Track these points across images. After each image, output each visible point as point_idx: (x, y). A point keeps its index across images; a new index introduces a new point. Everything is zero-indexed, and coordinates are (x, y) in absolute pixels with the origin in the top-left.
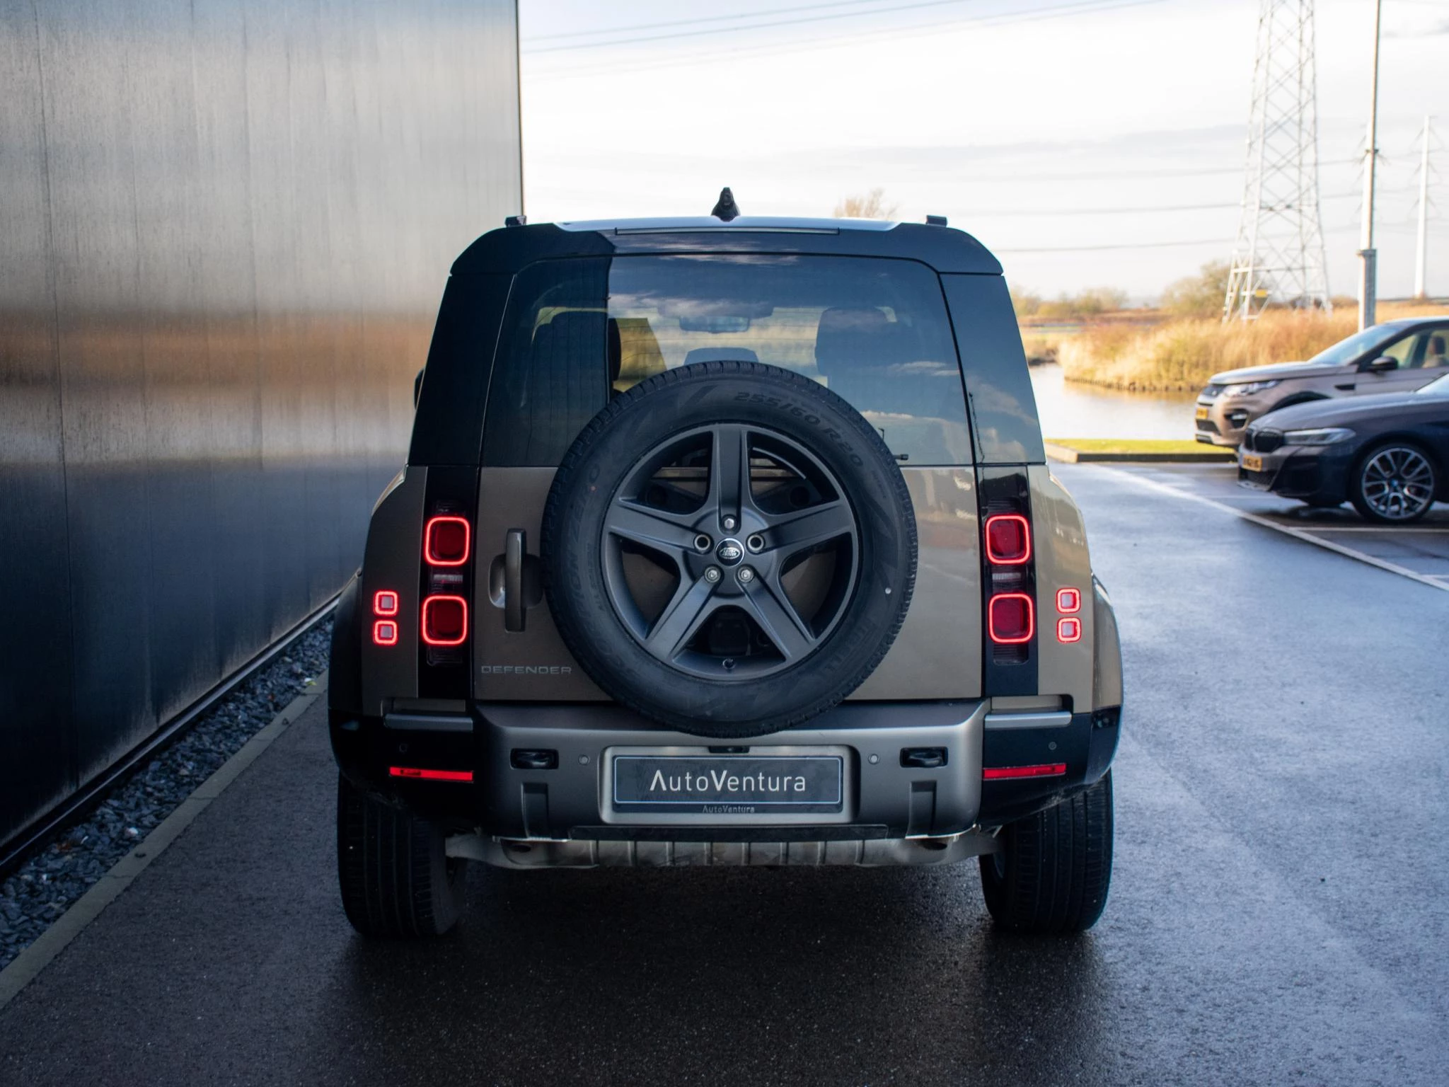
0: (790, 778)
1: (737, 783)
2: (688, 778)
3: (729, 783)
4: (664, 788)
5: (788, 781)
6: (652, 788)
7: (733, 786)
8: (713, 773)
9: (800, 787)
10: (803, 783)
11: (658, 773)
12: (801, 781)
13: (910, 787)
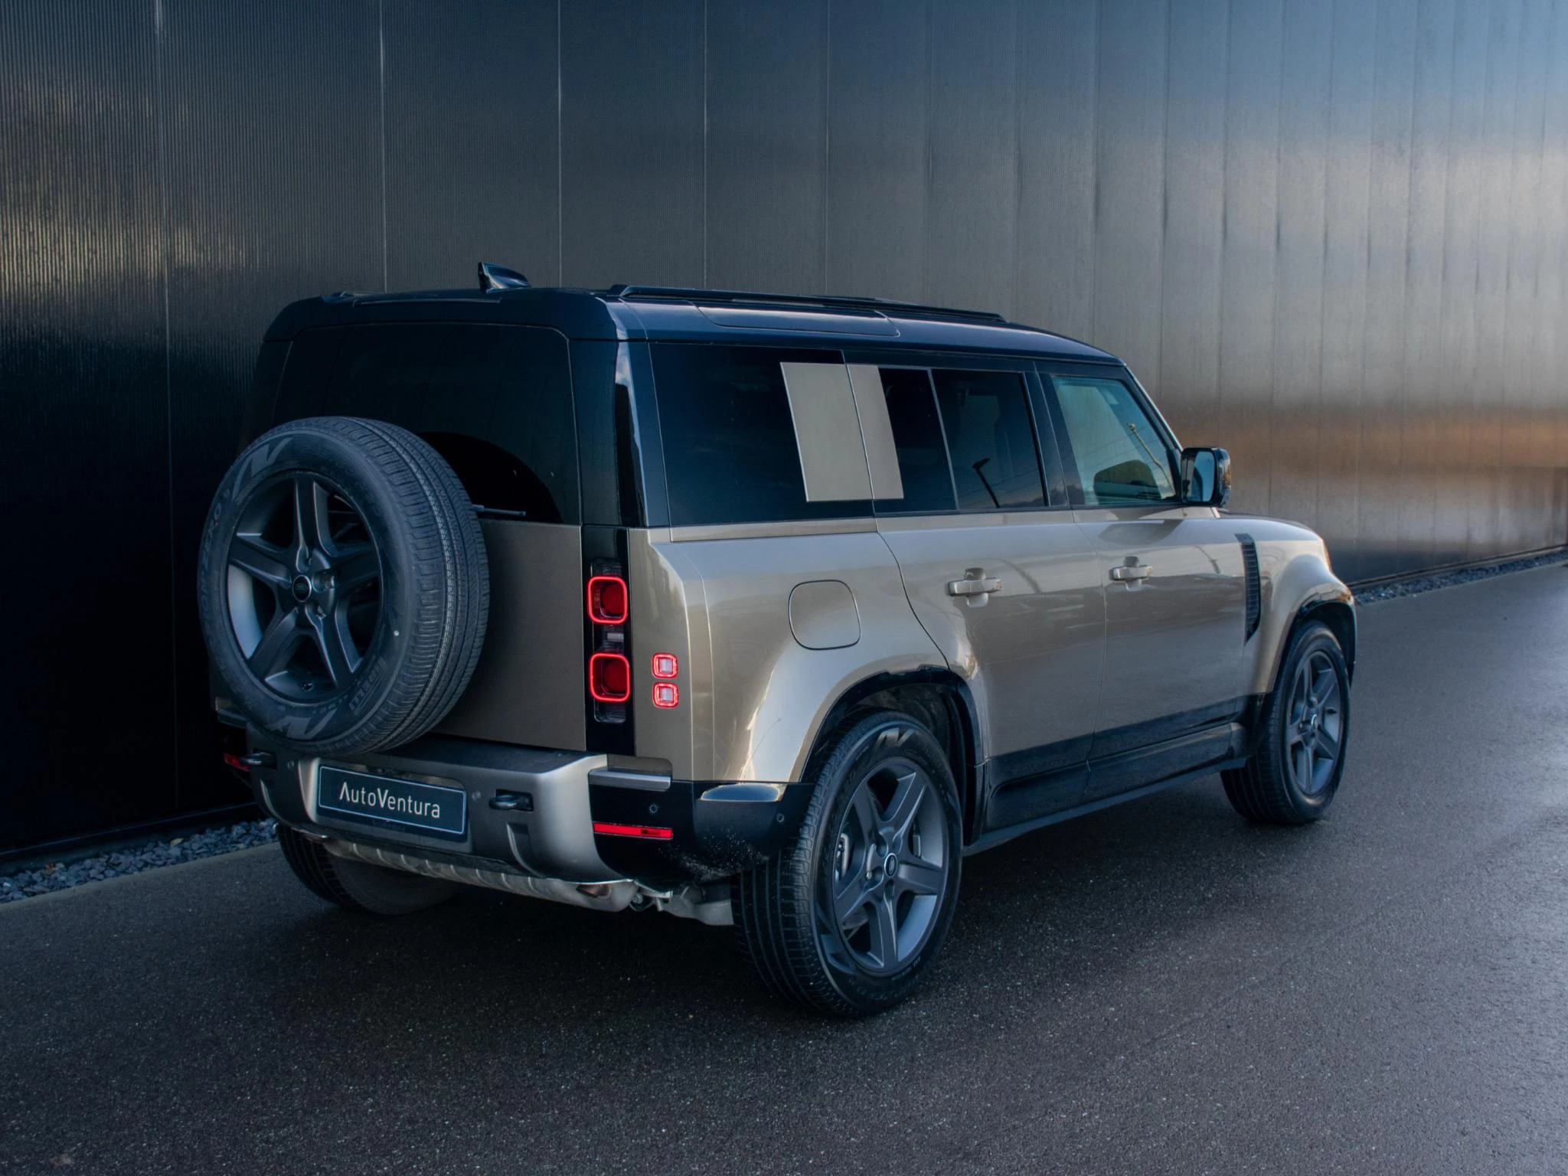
0: (429, 804)
1: (394, 803)
2: (363, 792)
3: (389, 802)
4: (348, 799)
5: (428, 806)
6: (341, 798)
7: (392, 805)
8: (379, 790)
9: (436, 813)
10: (438, 811)
11: (345, 785)
12: (436, 808)
13: (508, 828)
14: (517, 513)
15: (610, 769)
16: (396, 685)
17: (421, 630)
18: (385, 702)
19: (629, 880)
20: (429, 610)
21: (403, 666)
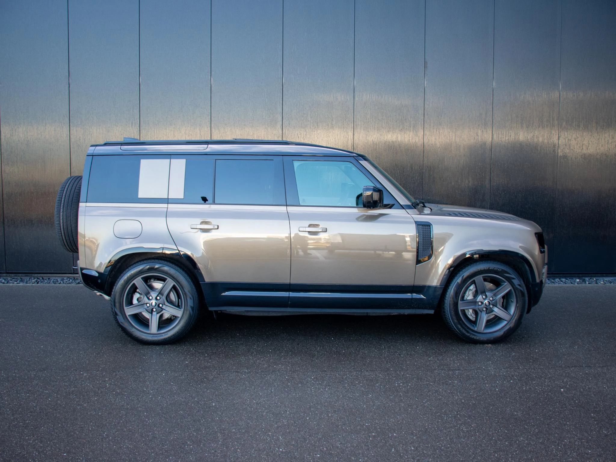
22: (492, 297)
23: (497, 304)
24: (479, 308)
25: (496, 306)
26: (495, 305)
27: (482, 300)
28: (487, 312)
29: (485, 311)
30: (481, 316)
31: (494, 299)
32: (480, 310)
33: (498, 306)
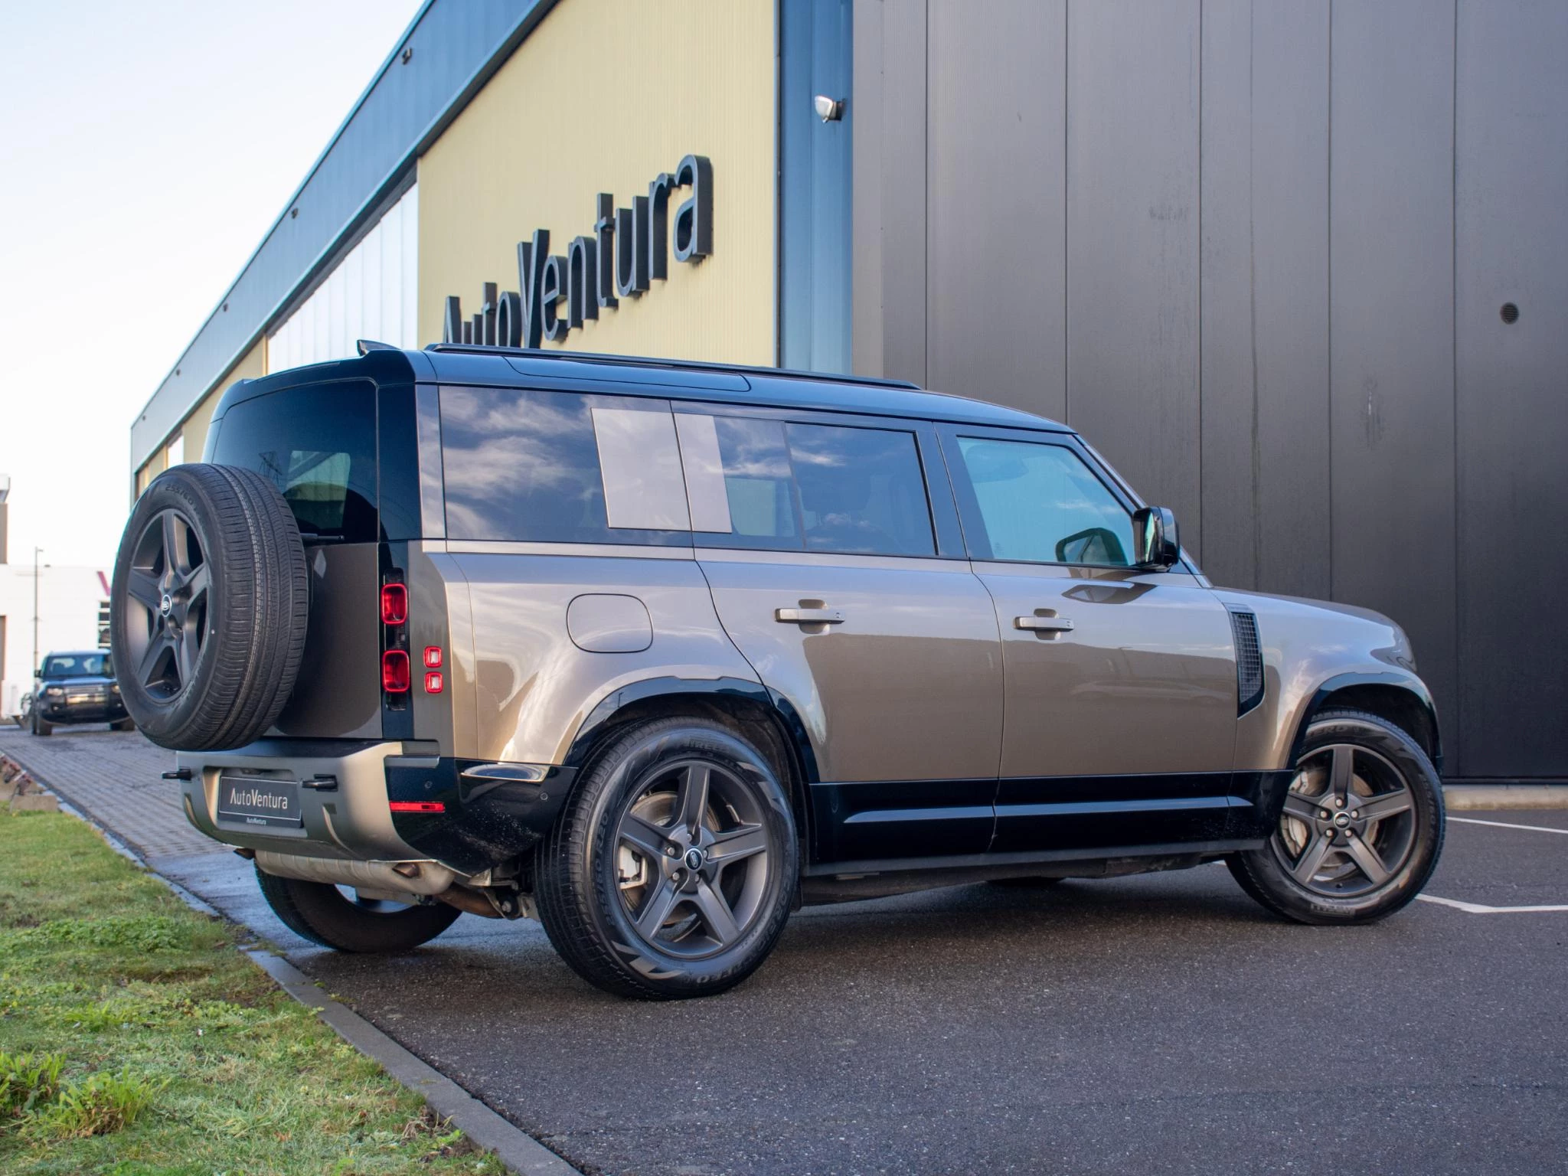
0: (281, 798)
1: (261, 800)
2: (244, 795)
4: (235, 802)
5: (280, 800)
6: (231, 802)
7: (259, 802)
8: (253, 791)
11: (234, 791)
12: (284, 800)
13: (324, 809)
14: (337, 537)
15: (406, 755)
16: (215, 677)
17: (231, 628)
18: (208, 693)
19: (434, 861)
20: (237, 611)
21: (219, 660)
22: (1358, 813)
23: (1363, 833)
24: (1319, 825)
25: (1359, 837)
26: (1357, 833)
27: (1332, 808)
28: (1335, 842)
29: (1329, 840)
30: (1316, 844)
31: (1360, 817)
32: (1318, 829)
33: (1365, 838)
